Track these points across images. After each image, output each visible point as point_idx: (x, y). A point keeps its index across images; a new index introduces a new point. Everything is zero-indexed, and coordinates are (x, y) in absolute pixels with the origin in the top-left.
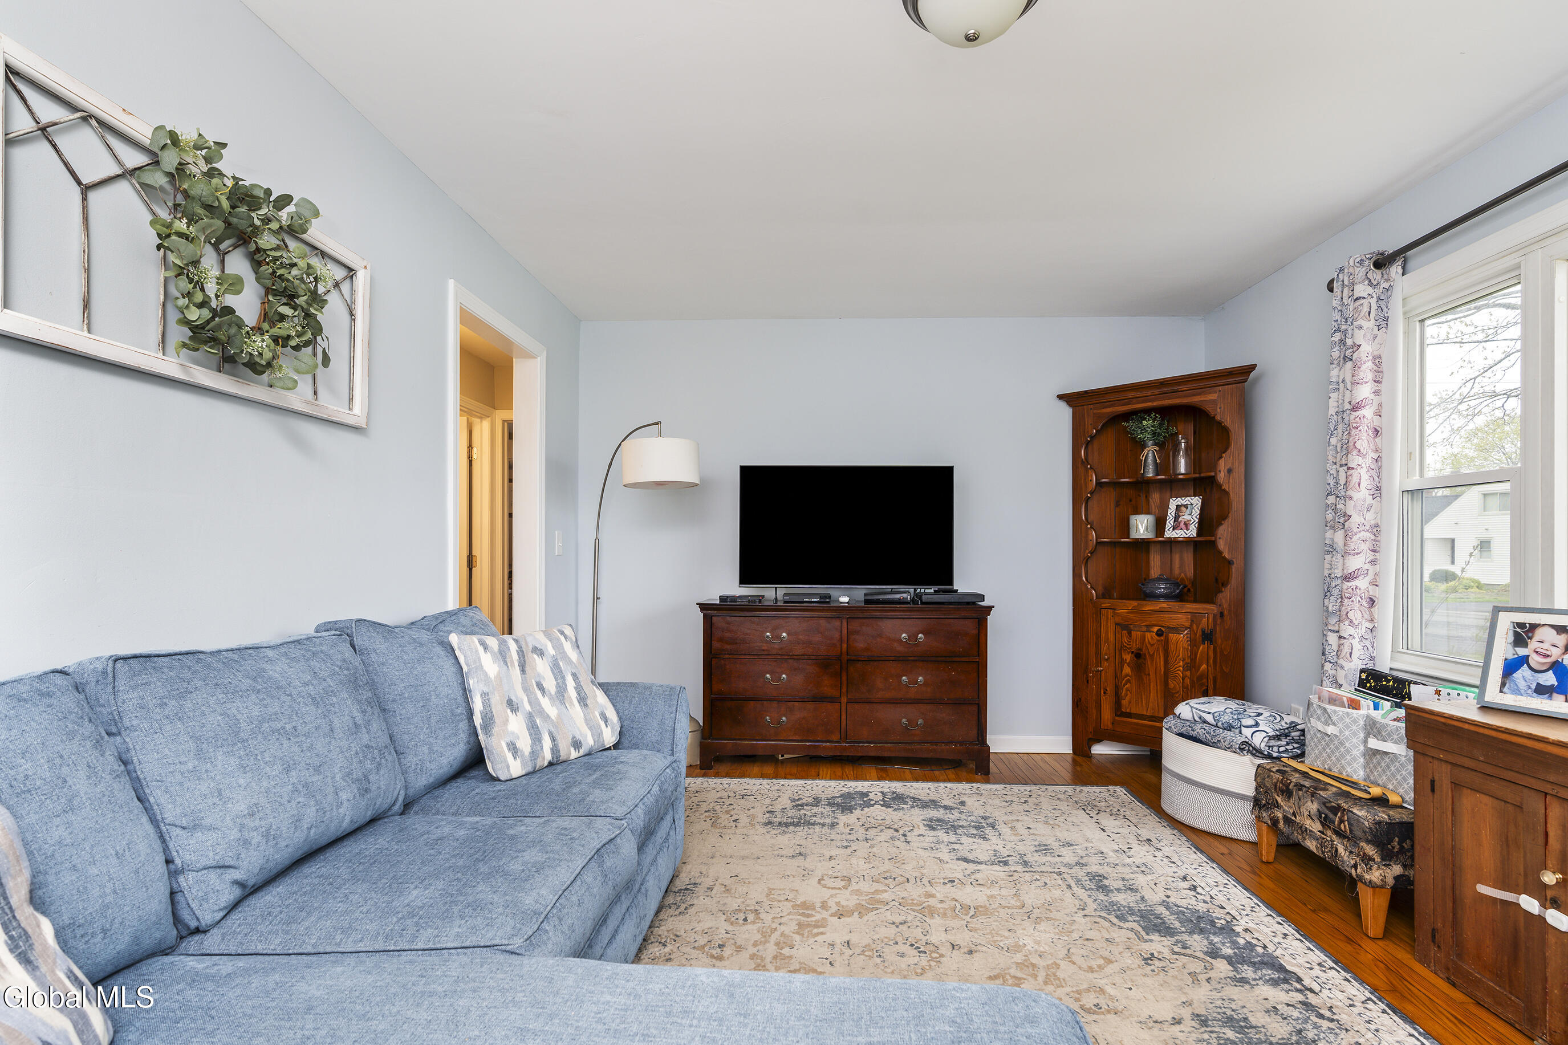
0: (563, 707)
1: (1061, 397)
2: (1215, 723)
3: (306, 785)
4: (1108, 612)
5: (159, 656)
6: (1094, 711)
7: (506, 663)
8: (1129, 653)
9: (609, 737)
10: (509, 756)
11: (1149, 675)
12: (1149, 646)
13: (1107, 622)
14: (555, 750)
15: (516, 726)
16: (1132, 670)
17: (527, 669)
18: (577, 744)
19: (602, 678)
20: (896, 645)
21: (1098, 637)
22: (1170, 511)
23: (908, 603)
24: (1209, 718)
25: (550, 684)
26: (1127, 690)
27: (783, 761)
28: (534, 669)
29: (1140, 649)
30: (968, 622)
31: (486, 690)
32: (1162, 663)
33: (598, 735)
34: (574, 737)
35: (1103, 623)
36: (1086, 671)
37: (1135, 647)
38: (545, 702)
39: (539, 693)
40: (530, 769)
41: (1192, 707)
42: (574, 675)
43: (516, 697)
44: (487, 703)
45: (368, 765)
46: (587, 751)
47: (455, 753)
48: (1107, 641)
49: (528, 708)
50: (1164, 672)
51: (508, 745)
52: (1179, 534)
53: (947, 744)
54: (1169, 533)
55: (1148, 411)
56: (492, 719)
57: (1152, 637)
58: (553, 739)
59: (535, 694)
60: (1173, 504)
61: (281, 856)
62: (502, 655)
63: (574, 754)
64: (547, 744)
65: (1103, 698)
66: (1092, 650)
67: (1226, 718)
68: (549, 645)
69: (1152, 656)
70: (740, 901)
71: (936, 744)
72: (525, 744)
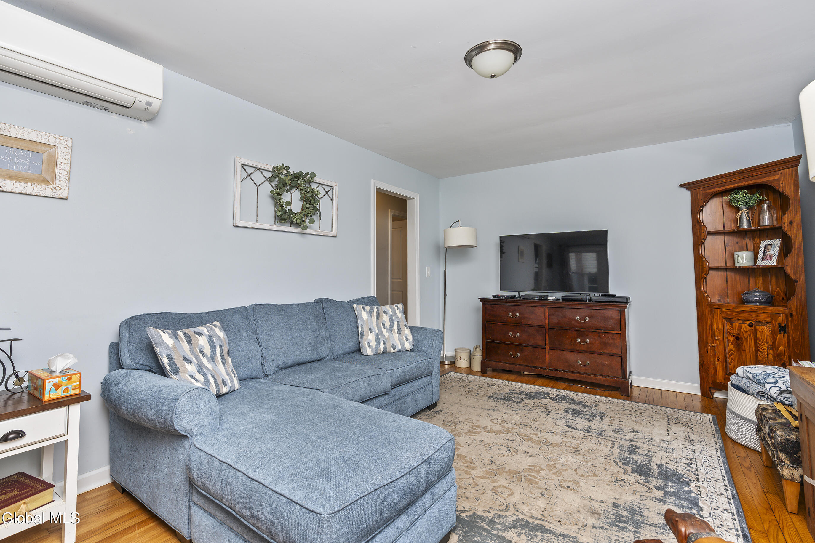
0: (391, 333)
1: (681, 186)
2: (753, 380)
3: (297, 344)
4: (717, 310)
5: (266, 305)
6: (713, 370)
7: (371, 315)
8: (731, 336)
9: (408, 346)
10: (367, 347)
11: (745, 351)
12: (744, 333)
13: (717, 316)
14: (385, 348)
15: (371, 337)
16: (734, 346)
17: (380, 318)
18: (394, 347)
19: (410, 324)
20: (573, 322)
21: (712, 325)
22: (760, 249)
23: (584, 301)
24: (751, 376)
25: (388, 325)
26: (732, 359)
27: (524, 376)
28: (382, 318)
29: (738, 334)
30: (613, 312)
31: (362, 324)
32: (753, 344)
33: (403, 345)
34: (393, 344)
35: (715, 317)
36: (706, 346)
37: (735, 332)
38: (384, 331)
39: (382, 327)
40: (375, 353)
41: (744, 369)
42: (398, 323)
43: (373, 328)
44: (362, 329)
45: (317, 342)
46: (398, 350)
47: (351, 345)
48: (718, 328)
49: (377, 332)
50: (755, 349)
51: (367, 343)
52: (766, 263)
53: (603, 376)
54: (760, 263)
55: (740, 188)
56: (363, 334)
57: (746, 327)
58: (385, 344)
59: (381, 327)
60: (763, 244)
61: (289, 362)
62: (370, 313)
63: (393, 351)
64: (382, 345)
65: (717, 363)
66: (709, 333)
67: (760, 377)
68: (390, 310)
69: (746, 339)
70: (453, 419)
71: (597, 375)
72: (373, 344)
